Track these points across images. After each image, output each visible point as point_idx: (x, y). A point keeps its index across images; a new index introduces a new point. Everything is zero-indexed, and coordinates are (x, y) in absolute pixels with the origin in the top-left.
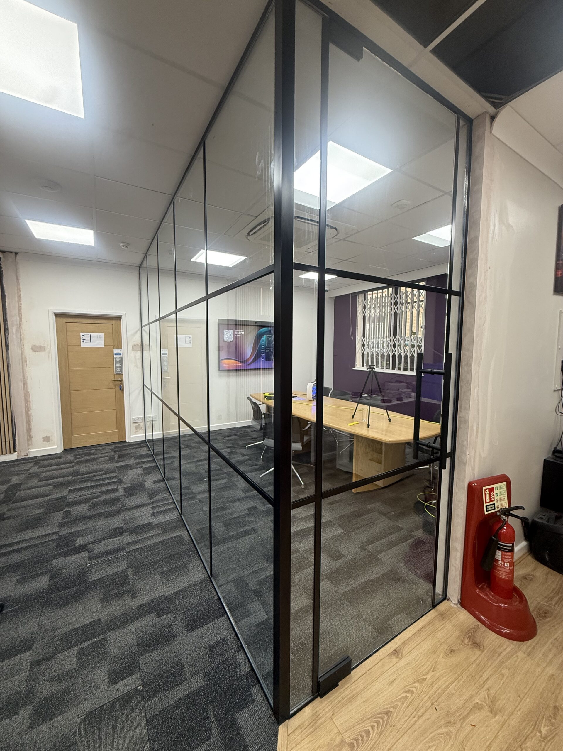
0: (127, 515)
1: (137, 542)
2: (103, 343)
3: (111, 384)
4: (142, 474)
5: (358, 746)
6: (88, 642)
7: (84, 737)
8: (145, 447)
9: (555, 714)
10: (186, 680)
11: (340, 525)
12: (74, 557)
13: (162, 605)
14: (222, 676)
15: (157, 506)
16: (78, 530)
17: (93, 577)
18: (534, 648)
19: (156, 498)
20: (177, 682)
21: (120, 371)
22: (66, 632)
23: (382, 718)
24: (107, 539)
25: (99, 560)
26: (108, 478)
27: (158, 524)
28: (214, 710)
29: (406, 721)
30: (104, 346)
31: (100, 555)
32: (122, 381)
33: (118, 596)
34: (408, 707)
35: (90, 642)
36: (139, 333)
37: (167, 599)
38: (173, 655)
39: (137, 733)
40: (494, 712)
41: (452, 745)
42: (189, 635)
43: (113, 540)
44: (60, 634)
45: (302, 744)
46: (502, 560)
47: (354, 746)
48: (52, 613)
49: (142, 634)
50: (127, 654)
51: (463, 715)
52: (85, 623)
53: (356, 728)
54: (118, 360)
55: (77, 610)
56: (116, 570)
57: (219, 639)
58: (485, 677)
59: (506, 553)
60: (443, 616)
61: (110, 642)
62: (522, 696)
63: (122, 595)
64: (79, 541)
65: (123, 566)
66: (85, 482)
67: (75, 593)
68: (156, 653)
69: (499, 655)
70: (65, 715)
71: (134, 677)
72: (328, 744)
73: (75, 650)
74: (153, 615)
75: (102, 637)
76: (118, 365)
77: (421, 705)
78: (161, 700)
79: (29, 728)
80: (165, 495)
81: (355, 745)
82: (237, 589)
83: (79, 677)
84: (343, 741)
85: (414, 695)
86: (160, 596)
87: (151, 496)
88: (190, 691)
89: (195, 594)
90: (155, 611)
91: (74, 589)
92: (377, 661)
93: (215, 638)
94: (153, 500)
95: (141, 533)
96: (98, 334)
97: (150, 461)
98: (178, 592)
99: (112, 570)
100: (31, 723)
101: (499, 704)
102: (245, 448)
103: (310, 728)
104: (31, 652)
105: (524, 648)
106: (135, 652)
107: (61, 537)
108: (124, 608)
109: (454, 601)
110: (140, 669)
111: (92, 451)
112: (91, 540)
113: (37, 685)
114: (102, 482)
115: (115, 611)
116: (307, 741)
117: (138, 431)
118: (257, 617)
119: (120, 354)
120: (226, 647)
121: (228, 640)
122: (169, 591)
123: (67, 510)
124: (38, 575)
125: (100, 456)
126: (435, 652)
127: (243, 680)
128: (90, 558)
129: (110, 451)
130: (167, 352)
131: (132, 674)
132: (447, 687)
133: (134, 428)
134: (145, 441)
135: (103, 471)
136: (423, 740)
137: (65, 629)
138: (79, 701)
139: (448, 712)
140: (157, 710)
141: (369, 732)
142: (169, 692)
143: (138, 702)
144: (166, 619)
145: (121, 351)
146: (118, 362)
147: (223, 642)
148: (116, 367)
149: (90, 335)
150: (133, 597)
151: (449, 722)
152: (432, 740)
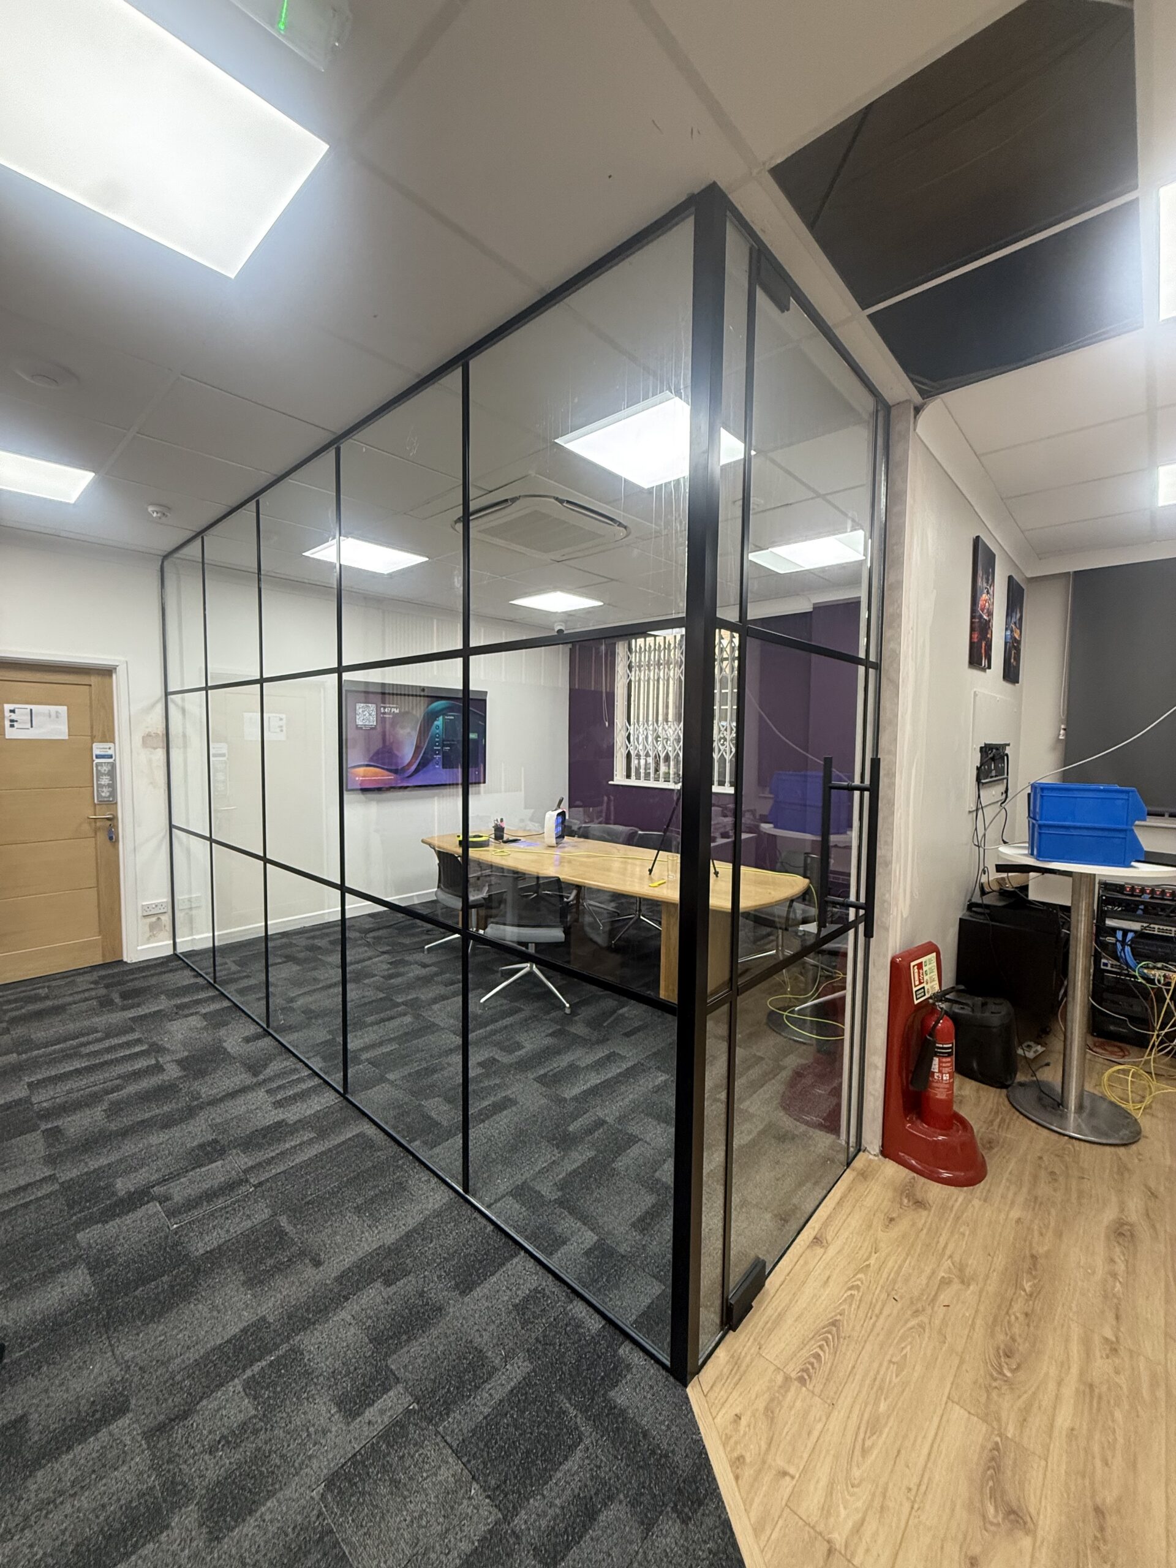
0: (216, 1114)
1: (269, 1162)
2: (65, 728)
3: (86, 827)
4: (205, 1028)
5: (810, 1377)
6: (259, 1363)
7: (341, 1515)
8: (182, 969)
9: (1035, 1265)
10: (496, 1369)
12: (128, 1219)
13: (387, 1264)
14: (560, 1345)
15: (279, 1087)
16: (106, 1162)
17: (199, 1247)
18: (989, 1191)
19: (269, 1072)
20: (481, 1378)
21: (109, 797)
22: (196, 1360)
23: (829, 1332)
24: (194, 1168)
25: (197, 1213)
26: (121, 1046)
27: (300, 1121)
28: (570, 1399)
29: (862, 1326)
30: (67, 738)
31: (192, 1204)
32: (113, 820)
33: (279, 1269)
34: (858, 1307)
35: (264, 1363)
36: (160, 707)
37: (391, 1251)
38: (452, 1338)
39: (444, 1474)
40: (965, 1282)
41: (929, 1338)
42: (466, 1299)
43: (207, 1168)
44: (183, 1366)
45: (731, 1400)
46: (940, 1071)
47: (805, 1380)
48: (138, 1334)
49: (370, 1321)
50: (357, 1362)
51: (931, 1296)
52: (232, 1333)
53: (798, 1355)
54: (105, 769)
55: (197, 1315)
56: (248, 1224)
57: (527, 1292)
58: (942, 1242)
59: (944, 1060)
60: (863, 1175)
61: (310, 1352)
62: (992, 1254)
63: (289, 1266)
64: (123, 1186)
65: (261, 1213)
66: (60, 1062)
67: (172, 1287)
68: (418, 1343)
69: (951, 1210)
70: (280, 1495)
71: (391, 1393)
72: (769, 1388)
73: (237, 1384)
74: (378, 1284)
75: (285, 1347)
76: (105, 780)
77: (874, 1301)
78: (466, 1413)
79: (211, 1541)
80: (286, 1063)
81: (806, 1377)
82: (523, 1204)
83: (272, 1426)
84: (787, 1379)
85: (861, 1290)
86: (376, 1249)
87: (254, 1068)
88: (512, 1384)
89: (444, 1230)
90: (378, 1277)
91: (165, 1278)
92: (795, 1260)
93: (519, 1292)
94: (261, 1077)
95: (269, 1144)
96: (53, 709)
97: (212, 999)
98: (408, 1235)
99: (237, 1226)
100: (210, 1533)
101: (968, 1271)
102: (423, 952)
103: (734, 1377)
104: (130, 1415)
105: (978, 1194)
106: (373, 1353)
107: (67, 1187)
108: (305, 1287)
109: (874, 1150)
110: (398, 1379)
111: (43, 992)
112: (153, 1178)
113: (184, 1467)
114: (108, 1057)
115: (290, 1296)
116: (735, 1394)
117: (154, 935)
118: (580, 1241)
119: (111, 757)
120: (547, 1300)
121: (544, 1290)
122: (390, 1237)
123: (49, 1126)
124: (52, 1272)
125: (69, 999)
126: (870, 1227)
127: (599, 1342)
128: (171, 1214)
129: (92, 986)
130: (225, 751)
131: (386, 1390)
132: (900, 1267)
133: (147, 928)
134: (175, 956)
135: (97, 1032)
136: (893, 1342)
137: (192, 1356)
138: (296, 1465)
139: (911, 1298)
140: (465, 1431)
141: (819, 1355)
142: (474, 1398)
143: (423, 1430)
144: (406, 1285)
145: (112, 749)
146: (105, 775)
147: (536, 1295)
148: (98, 787)
149: (31, 710)
150: (317, 1263)
151: (917, 1311)
152: (903, 1338)
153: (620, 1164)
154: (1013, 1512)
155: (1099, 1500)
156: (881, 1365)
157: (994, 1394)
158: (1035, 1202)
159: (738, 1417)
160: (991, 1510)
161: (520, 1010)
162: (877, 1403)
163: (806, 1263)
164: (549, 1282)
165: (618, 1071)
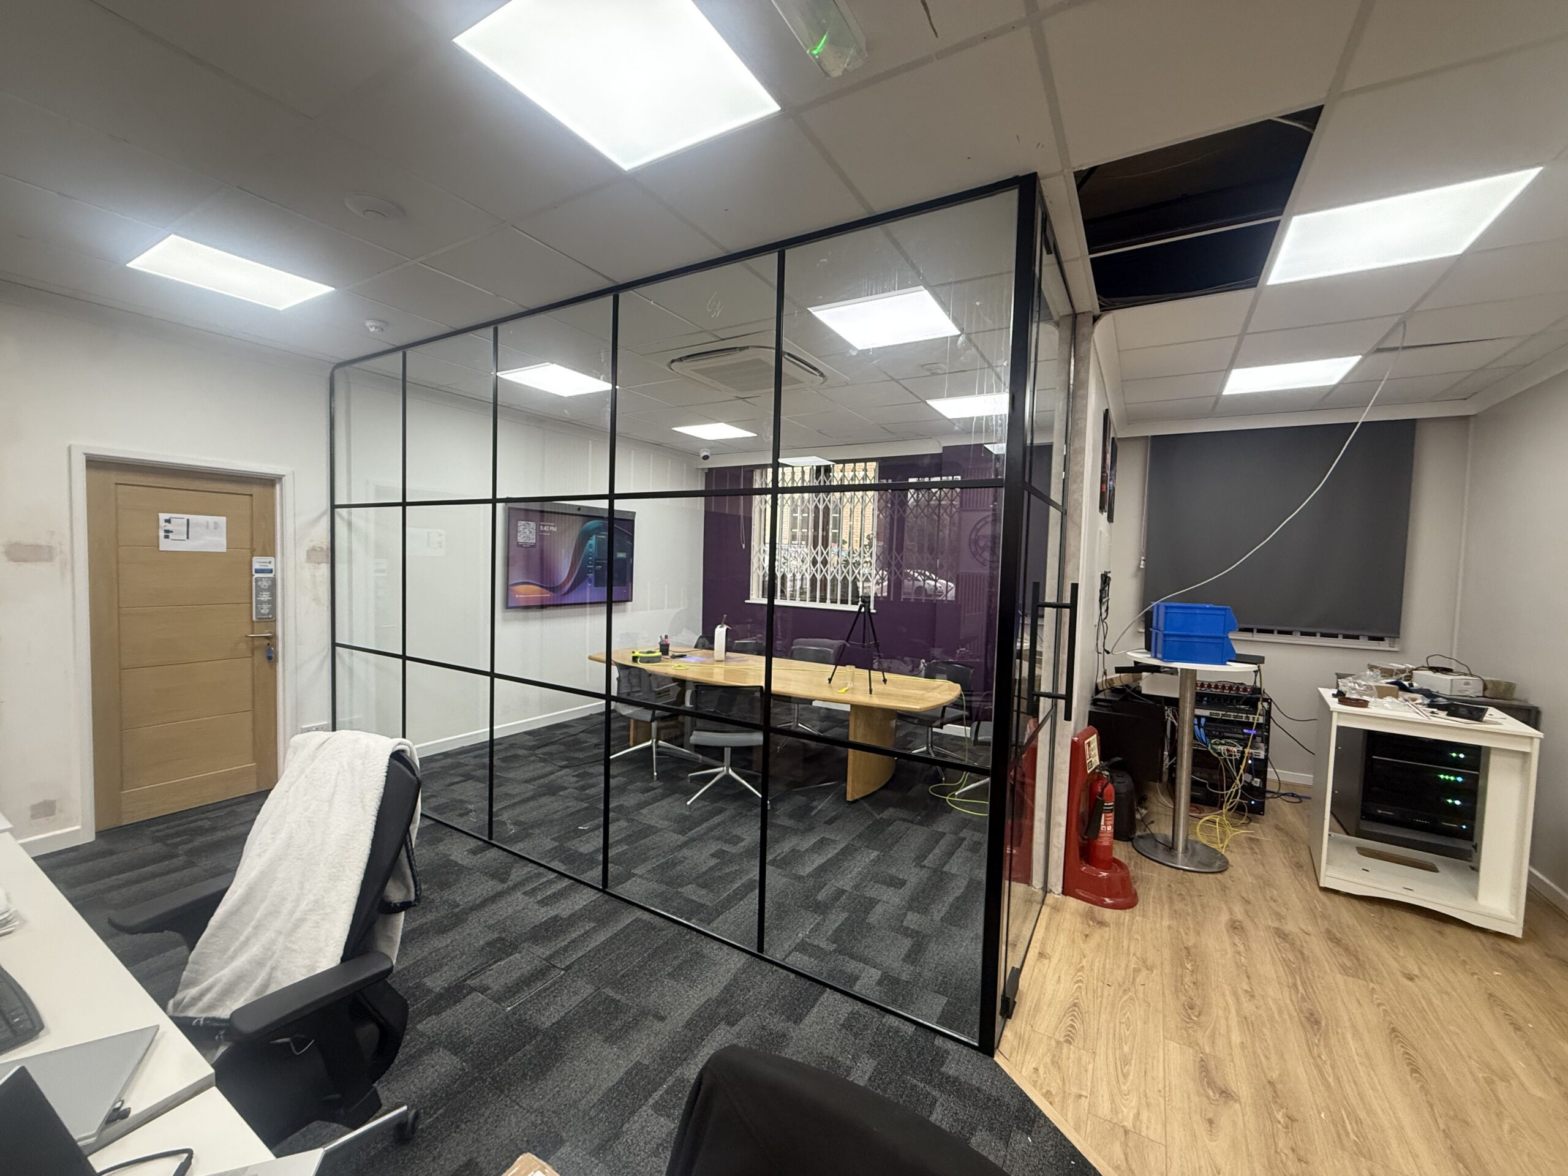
0: (484, 918)
1: (565, 949)
2: (223, 540)
3: (243, 646)
5: (1073, 1039)
6: (655, 1094)
9: (1189, 953)
11: (867, 847)
12: (458, 1008)
13: (722, 1011)
14: (890, 1045)
15: (535, 889)
17: (544, 1022)
18: (1144, 910)
19: (515, 877)
21: (268, 614)
22: (600, 1099)
23: (1074, 1011)
24: (494, 962)
25: (523, 996)
27: (572, 915)
28: (915, 1078)
29: (1094, 1004)
30: (224, 550)
31: (512, 990)
32: (272, 639)
33: (629, 1027)
34: (1087, 993)
36: (326, 520)
37: (720, 1002)
40: (1150, 969)
41: (1139, 1006)
42: (801, 1026)
43: (508, 960)
44: (591, 1105)
45: (1027, 1061)
47: (1070, 1041)
48: (533, 1090)
51: (1131, 980)
52: (618, 1077)
53: (1059, 1027)
54: (265, 584)
55: (578, 1070)
56: (578, 998)
57: (846, 1015)
58: (1126, 946)
59: (1108, 815)
60: (1056, 909)
62: (1160, 949)
63: (637, 1024)
64: (434, 983)
65: (585, 989)
67: (539, 1053)
69: (1124, 925)
72: (1049, 1050)
73: (646, 1110)
74: (723, 1025)
75: (671, 1080)
76: (265, 596)
77: (1095, 988)
80: (528, 869)
81: (1070, 1039)
82: (810, 955)
84: (1058, 1042)
85: (1084, 982)
86: (705, 1002)
87: (496, 876)
89: (755, 982)
90: (720, 1021)
91: (528, 1048)
92: (1032, 969)
93: (840, 1016)
94: (510, 883)
95: (556, 936)
96: (211, 519)
98: (726, 989)
99: (569, 1001)
101: (1149, 962)
103: (1023, 1045)
105: (1137, 913)
108: (661, 1036)
109: (1057, 890)
112: (460, 974)
115: (652, 1044)
116: (1028, 1057)
118: (869, 976)
119: (271, 571)
120: (864, 1018)
121: (858, 1011)
122: (711, 992)
126: (1074, 942)
127: (917, 1038)
128: (498, 1000)
132: (1104, 965)
136: (1117, 1010)
137: (594, 1097)
139: (1119, 983)
141: (1073, 1025)
144: (747, 1023)
145: (273, 563)
146: (265, 590)
147: (853, 1016)
148: (257, 604)
149: (188, 520)
150: (662, 1019)
151: (1125, 990)
152: (1122, 1008)
153: (872, 919)
154: (1223, 1092)
155: (1270, 1078)
156: (1115, 1026)
157: (1190, 1031)
158: (1175, 914)
159: (1036, 1070)
160: (1211, 1093)
161: (725, 810)
162: (1121, 1048)
163: (1040, 971)
164: (858, 1006)
165: (836, 851)
